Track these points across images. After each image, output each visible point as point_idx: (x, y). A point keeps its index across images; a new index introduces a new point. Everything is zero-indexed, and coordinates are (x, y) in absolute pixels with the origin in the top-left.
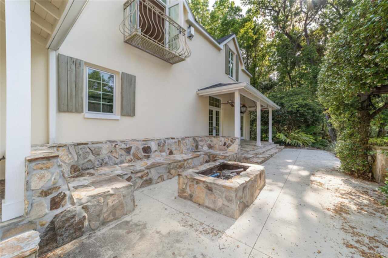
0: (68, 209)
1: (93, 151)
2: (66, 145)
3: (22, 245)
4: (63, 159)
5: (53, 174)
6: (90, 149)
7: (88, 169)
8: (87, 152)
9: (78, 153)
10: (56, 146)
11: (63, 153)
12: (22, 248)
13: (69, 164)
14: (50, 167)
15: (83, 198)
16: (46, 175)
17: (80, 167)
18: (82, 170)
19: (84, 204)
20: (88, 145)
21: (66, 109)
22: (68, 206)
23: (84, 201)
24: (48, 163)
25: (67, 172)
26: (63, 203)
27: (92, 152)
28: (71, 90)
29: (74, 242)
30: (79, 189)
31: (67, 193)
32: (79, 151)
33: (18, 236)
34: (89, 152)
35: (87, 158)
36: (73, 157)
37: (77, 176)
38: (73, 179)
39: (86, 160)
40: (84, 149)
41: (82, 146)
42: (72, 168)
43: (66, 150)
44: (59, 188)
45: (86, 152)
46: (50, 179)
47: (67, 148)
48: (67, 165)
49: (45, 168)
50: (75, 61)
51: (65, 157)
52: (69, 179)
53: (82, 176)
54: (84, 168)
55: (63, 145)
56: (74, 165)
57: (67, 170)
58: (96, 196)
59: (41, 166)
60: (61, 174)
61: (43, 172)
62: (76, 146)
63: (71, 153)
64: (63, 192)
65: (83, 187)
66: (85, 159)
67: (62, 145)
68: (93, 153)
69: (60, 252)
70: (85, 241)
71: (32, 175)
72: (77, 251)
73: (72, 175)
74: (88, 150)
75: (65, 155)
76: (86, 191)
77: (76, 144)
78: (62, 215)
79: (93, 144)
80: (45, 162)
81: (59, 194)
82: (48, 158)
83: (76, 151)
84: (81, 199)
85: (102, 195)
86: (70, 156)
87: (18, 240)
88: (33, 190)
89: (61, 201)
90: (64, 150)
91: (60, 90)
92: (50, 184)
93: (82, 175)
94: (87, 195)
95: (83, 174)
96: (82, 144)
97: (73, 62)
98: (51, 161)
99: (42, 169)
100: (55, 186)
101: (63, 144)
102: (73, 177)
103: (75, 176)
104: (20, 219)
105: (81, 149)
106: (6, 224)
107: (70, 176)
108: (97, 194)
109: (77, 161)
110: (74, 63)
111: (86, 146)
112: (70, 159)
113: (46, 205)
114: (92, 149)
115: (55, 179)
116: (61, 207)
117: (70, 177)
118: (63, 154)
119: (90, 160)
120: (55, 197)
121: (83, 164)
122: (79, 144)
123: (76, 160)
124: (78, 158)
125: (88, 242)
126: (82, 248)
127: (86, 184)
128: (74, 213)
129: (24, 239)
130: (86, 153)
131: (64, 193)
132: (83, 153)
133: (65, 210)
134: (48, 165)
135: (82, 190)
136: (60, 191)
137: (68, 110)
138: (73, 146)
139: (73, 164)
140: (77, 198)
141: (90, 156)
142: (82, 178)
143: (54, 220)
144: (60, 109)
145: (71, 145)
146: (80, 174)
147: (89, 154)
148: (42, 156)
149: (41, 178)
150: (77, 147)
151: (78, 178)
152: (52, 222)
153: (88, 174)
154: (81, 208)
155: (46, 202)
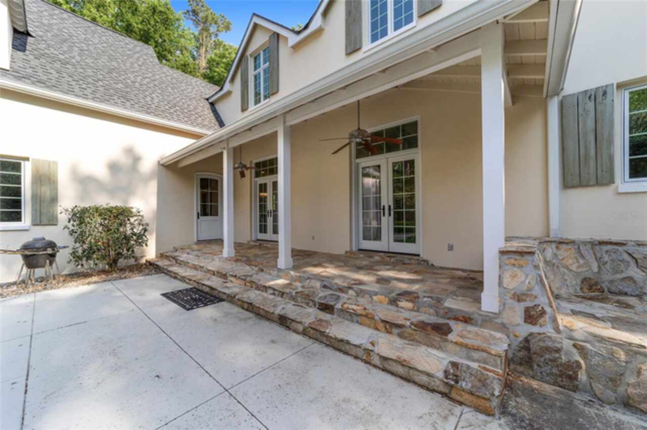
0: (549, 334)
1: (639, 261)
2: (572, 242)
3: (492, 342)
4: (567, 263)
5: (527, 276)
6: (630, 254)
7: (626, 294)
8: (623, 261)
9: (601, 258)
10: (554, 242)
11: (568, 253)
12: (490, 344)
13: (578, 274)
14: (524, 266)
15: (576, 330)
16: (519, 275)
17: (604, 286)
18: (610, 292)
19: (577, 340)
20: (625, 248)
21: (576, 181)
22: (549, 330)
23: (577, 335)
24: (520, 260)
25: (573, 286)
26: (541, 321)
27: (637, 262)
28: (586, 148)
29: (559, 391)
30: (580, 317)
31: (548, 309)
32: (602, 255)
33: (493, 333)
34: (628, 262)
35: (622, 271)
36: (587, 264)
37: (591, 299)
38: (580, 299)
39: (619, 276)
40: (615, 252)
41: (609, 247)
42: (585, 282)
43: (573, 251)
44: (536, 297)
45: (620, 261)
46: (523, 282)
47: (576, 247)
48: (573, 275)
49: (517, 266)
50: (593, 93)
51: (570, 261)
52: (574, 297)
53: (601, 302)
54: (613, 289)
55: (568, 241)
56: (590, 278)
57: (574, 283)
58: (605, 340)
59: (512, 261)
60: (539, 279)
61: (515, 269)
62: (596, 245)
63: (582, 257)
64: (542, 305)
65: (589, 317)
66: (616, 272)
67: (566, 241)
68: (639, 264)
69: (536, 386)
70: (576, 402)
71: (505, 270)
72: (558, 404)
73: (582, 294)
74: (626, 256)
75: (571, 258)
76: (590, 324)
77: (596, 243)
78: (539, 337)
79: (639, 245)
80: (517, 257)
81: (535, 305)
82: (521, 253)
83: (595, 254)
84: (572, 330)
85: (622, 345)
86: (582, 262)
87: (491, 335)
88: (505, 288)
89: (538, 317)
90: (570, 249)
91: (565, 154)
92: (524, 288)
93: (603, 300)
94: (584, 329)
95: (608, 298)
96: (611, 243)
97: (590, 97)
98: (524, 258)
99: (514, 265)
100: (529, 293)
101: (569, 239)
102: (583, 297)
103: (589, 297)
104: (494, 315)
105: (607, 252)
106: (483, 313)
107: (579, 294)
108: (609, 338)
109: (599, 272)
110: (593, 97)
111: (620, 248)
112: (579, 267)
113: (519, 313)
114: (635, 256)
115: (529, 283)
116: (538, 325)
117: (576, 296)
118: (567, 256)
119: (630, 279)
120: (531, 307)
121: (611, 282)
122: (601, 243)
123: (596, 270)
124: (599, 267)
125: (581, 407)
126: (567, 406)
127: (597, 315)
128: (559, 346)
129: (495, 338)
130: (619, 263)
131: (543, 308)
132: (613, 261)
133: (544, 333)
134: (522, 262)
135: (584, 319)
136: (537, 302)
137: (582, 184)
138: (589, 246)
139: (588, 276)
140: (565, 324)
141: (630, 269)
142: (597, 304)
143: (529, 338)
144: (567, 184)
145: (585, 243)
146: (600, 297)
147: (628, 266)
148: (514, 249)
149: (514, 276)
150: (597, 248)
151: (590, 302)
152: (527, 340)
153: (617, 302)
154: (572, 344)
155: (520, 308)
